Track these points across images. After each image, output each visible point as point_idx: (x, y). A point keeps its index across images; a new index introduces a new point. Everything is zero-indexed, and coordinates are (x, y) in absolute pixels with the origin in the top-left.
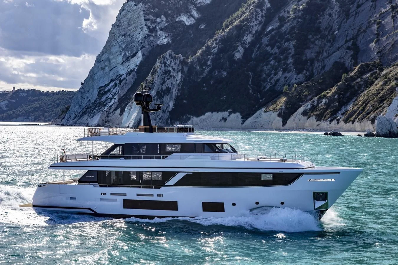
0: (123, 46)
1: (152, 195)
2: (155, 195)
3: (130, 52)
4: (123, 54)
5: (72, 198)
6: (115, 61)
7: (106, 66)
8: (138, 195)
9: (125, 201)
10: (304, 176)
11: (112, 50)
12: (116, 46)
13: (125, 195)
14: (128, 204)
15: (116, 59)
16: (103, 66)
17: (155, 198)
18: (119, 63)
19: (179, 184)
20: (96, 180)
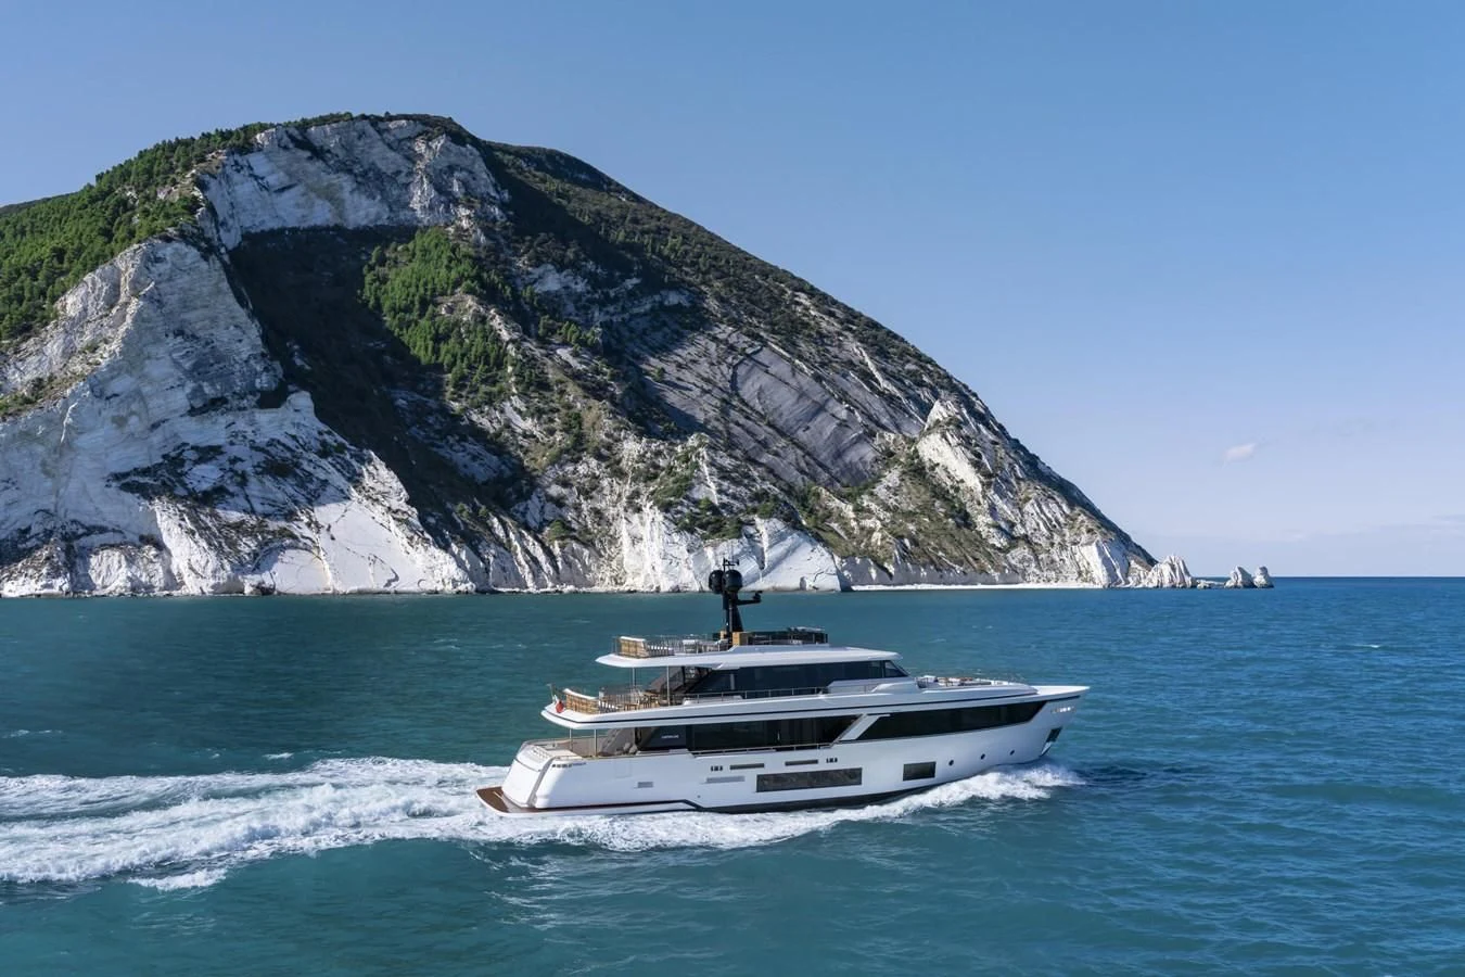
0: (187, 365)
1: (816, 762)
2: (822, 761)
3: (218, 387)
4: (190, 385)
5: (641, 785)
6: (162, 402)
7: (132, 413)
8: (788, 764)
9: (760, 778)
10: (1048, 704)
11: (146, 370)
12: (162, 361)
13: (762, 766)
14: (765, 783)
15: (166, 398)
16: (123, 413)
17: (822, 766)
18: (175, 411)
19: (868, 736)
20: (685, 743)
